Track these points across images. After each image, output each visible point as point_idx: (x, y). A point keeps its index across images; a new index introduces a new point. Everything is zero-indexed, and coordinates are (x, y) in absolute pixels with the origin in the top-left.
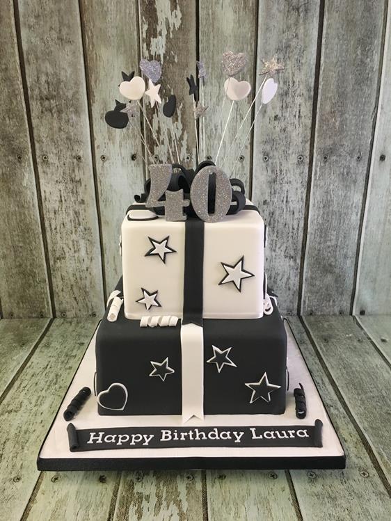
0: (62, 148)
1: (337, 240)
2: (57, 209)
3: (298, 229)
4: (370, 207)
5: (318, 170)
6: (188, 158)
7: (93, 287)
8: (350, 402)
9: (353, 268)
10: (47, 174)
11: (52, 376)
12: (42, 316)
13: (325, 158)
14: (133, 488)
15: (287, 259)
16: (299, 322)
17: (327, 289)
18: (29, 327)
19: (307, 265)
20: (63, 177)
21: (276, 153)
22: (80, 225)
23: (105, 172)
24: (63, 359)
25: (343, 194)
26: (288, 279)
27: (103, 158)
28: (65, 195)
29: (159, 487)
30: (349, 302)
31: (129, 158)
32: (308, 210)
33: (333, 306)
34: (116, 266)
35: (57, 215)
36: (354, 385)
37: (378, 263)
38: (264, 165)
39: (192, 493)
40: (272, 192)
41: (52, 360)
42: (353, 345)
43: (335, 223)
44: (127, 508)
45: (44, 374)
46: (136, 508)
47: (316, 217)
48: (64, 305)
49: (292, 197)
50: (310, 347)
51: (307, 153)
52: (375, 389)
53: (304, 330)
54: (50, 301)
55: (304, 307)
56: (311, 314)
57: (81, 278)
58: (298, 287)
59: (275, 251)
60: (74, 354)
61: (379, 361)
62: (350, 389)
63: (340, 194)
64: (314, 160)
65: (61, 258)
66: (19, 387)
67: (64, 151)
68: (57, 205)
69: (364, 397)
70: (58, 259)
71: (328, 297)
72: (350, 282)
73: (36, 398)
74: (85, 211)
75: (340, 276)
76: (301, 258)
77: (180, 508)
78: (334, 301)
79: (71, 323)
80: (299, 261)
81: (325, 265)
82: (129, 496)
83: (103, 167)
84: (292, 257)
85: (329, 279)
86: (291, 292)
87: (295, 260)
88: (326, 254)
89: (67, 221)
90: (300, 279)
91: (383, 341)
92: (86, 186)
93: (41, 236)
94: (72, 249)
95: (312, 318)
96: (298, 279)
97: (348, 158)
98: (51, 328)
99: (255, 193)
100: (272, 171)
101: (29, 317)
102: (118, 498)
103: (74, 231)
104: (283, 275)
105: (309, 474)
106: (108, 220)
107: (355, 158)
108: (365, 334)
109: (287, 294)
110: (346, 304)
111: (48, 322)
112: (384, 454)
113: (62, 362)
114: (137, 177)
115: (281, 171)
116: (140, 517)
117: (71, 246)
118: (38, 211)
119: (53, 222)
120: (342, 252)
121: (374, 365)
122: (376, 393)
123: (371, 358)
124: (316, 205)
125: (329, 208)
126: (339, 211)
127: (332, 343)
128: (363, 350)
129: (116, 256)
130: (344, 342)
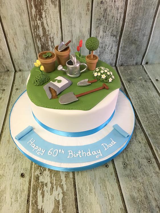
1: (141, 25)
3: (120, 19)
8: (141, 119)
9: (147, 42)
14: (39, 179)
15: (112, 37)
17: (131, 52)
19: (123, 40)
26: (112, 47)
29: (51, 178)
30: (141, 58)
32: (127, 7)
33: (133, 61)
36: (143, 108)
39: (68, 180)
42: (142, 84)
43: (141, 15)
44: (37, 192)
46: (41, 191)
47: (131, 11)
52: (153, 111)
55: (119, 62)
56: (122, 65)
58: (116, 52)
59: (105, 32)
61: (155, 93)
62: (141, 110)
69: (148, 115)
71: (131, 56)
72: (143, 48)
75: (139, 46)
77: (63, 189)
78: (134, 58)
80: (118, 38)
81: (132, 40)
82: (37, 184)
85: (133, 46)
86: (113, 55)
87: (116, 37)
88: (133, 34)
91: (157, 80)
95: (122, 68)
96: (117, 47)
102: (32, 186)
104: (109, 46)
105: (123, 164)
108: (148, 76)
109: (111, 56)
110: (139, 60)
112: (159, 150)
116: (43, 197)
120: (142, 33)
121: (153, 96)
122: (154, 113)
123: (151, 91)
124: (131, 4)
125: (139, 5)
126: (144, 7)
127: (132, 83)
128: (147, 87)
129: (14, 38)
130: (138, 82)
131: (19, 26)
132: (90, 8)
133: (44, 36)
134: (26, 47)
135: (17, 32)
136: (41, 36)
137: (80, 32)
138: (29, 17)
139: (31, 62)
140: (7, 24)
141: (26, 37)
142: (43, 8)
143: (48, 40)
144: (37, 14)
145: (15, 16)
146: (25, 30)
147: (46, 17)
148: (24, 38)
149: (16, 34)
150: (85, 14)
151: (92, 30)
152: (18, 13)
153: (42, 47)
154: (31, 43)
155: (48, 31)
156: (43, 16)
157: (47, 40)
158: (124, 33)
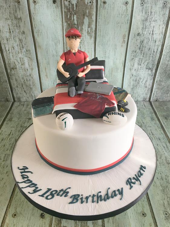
2: (8, 38)
6: (90, 2)
7: (34, 85)
11: (13, 140)
12: (7, 100)
16: (150, 105)
20: (10, 16)
22: (23, 48)
23: (36, 12)
24: (19, 129)
27: (34, 2)
28: (12, 28)
31: (52, 2)
34: (47, 73)
35: (9, 42)
38: (141, 8)
40: (144, 28)
41: (13, 129)
45: (9, 139)
48: (19, 95)
49: (156, 31)
50: (158, 122)
53: (153, 112)
54: (11, 93)
57: (27, 80)
60: (25, 126)
65: (14, 68)
68: (8, 35)
70: (12, 69)
73: (4, 155)
74: (26, 39)
76: (156, 69)
79: (23, 105)
84: (150, 69)
89: (15, 45)
90: (153, 81)
92: (25, 22)
94: (20, 63)
98: (13, 108)
99: (133, 28)
100: (146, 13)
103: (20, 52)
106: (40, 45)
111: (11, 105)
113: (19, 131)
114: (57, 15)
115: (151, 12)
117: (19, 61)
119: (6, 47)
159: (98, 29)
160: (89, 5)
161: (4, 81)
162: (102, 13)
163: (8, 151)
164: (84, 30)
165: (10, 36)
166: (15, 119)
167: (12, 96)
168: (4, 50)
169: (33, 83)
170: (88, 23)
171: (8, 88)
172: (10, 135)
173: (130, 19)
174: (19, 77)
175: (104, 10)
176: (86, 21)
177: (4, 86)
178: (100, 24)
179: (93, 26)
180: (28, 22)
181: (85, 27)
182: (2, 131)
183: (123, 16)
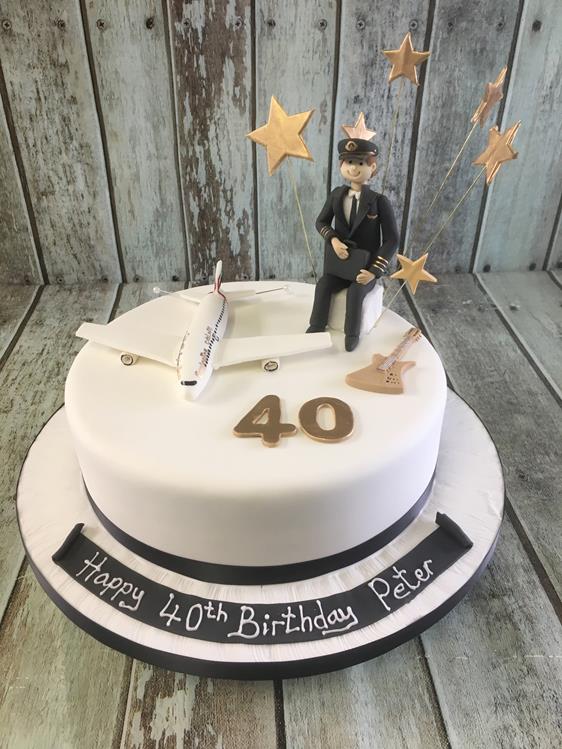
0: (32, 7)
2: (33, 112)
3: (403, 142)
4: (511, 108)
5: (438, 44)
6: (238, 24)
7: (100, 238)
9: (479, 203)
10: (12, 52)
11: (51, 364)
12: (28, 281)
13: (450, 24)
15: (387, 192)
18: (9, 298)
19: (415, 200)
20: (38, 58)
21: (376, 16)
22: (72, 139)
23: (106, 48)
25: (473, 86)
27: (101, 24)
28: (44, 88)
30: (470, 254)
31: (142, 25)
33: (447, 260)
34: (132, 205)
35: (35, 124)
36: (468, 368)
37: (516, 195)
38: (358, 35)
40: (368, 82)
41: (49, 342)
42: (470, 316)
45: (40, 362)
47: (430, 123)
48: (60, 266)
49: (397, 90)
51: (425, 15)
52: (495, 373)
54: (37, 261)
57: (81, 225)
61: (504, 337)
63: (469, 84)
64: (434, 27)
65: (48, 193)
66: (6, 380)
67: (37, 12)
68: (32, 106)
69: (479, 383)
70: (43, 194)
71: (442, 247)
72: (472, 223)
73: (32, 394)
74: (78, 116)
75: (459, 214)
76: (407, 189)
78: (448, 253)
79: (70, 290)
80: (403, 195)
81: (439, 199)
83: (101, 39)
84: (394, 189)
85: (445, 219)
87: (398, 193)
89: (51, 132)
90: (403, 222)
91: (513, 309)
92: (76, 73)
93: (13, 158)
94: (64, 178)
96: (400, 221)
97: (485, 25)
98: (42, 298)
99: (343, 84)
100: (370, 47)
101: (10, 284)
103: (63, 149)
106: (115, 130)
107: (495, 25)
108: (489, 299)
110: (464, 257)
111: (37, 290)
113: (64, 346)
114: (156, 57)
115: (383, 46)
117: (62, 174)
118: (4, 116)
119: (29, 135)
120: (465, 178)
121: (497, 342)
122: (497, 378)
123: (494, 333)
124: (432, 102)
125: (451, 108)
126: (465, 112)
127: (443, 314)
128: (484, 322)
129: (132, 190)
130: (459, 311)
131: (149, 157)
132: (328, 115)
133: (207, 184)
134: (160, 216)
135: (141, 173)
136: (201, 185)
137: (301, 177)
138: (176, 135)
139: (170, 256)
140: (117, 151)
141: (163, 188)
142: (212, 114)
143: (218, 196)
144: (195, 131)
145: (141, 132)
146: (162, 169)
147: (217, 137)
148: (157, 191)
149: (137, 178)
150: (317, 131)
151: (333, 171)
152: (149, 125)
153: (202, 215)
154: (174, 202)
155: (220, 173)
156: (211, 134)
157: (216, 196)
158: (417, 180)
159: (260, 90)
160: (234, 29)
161: (19, 230)
162: (268, 49)
163: (42, 385)
164: (225, 92)
165: (39, 108)
166: (52, 322)
167: (40, 270)
168: (23, 147)
169: (97, 232)
170: (233, 75)
171: (29, 249)
172: (42, 354)
173: (333, 61)
174: (60, 217)
175: (270, 42)
176: (229, 68)
177: (19, 242)
178: (263, 78)
179: (247, 83)
180: (86, 74)
181: (227, 84)
182: (21, 347)
183: (317, 56)
